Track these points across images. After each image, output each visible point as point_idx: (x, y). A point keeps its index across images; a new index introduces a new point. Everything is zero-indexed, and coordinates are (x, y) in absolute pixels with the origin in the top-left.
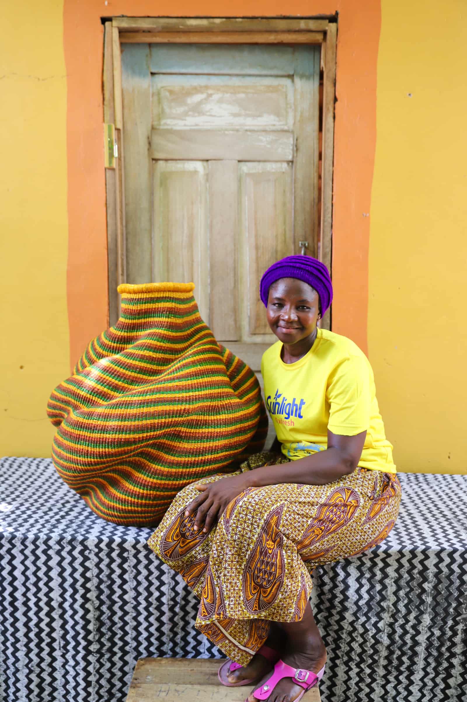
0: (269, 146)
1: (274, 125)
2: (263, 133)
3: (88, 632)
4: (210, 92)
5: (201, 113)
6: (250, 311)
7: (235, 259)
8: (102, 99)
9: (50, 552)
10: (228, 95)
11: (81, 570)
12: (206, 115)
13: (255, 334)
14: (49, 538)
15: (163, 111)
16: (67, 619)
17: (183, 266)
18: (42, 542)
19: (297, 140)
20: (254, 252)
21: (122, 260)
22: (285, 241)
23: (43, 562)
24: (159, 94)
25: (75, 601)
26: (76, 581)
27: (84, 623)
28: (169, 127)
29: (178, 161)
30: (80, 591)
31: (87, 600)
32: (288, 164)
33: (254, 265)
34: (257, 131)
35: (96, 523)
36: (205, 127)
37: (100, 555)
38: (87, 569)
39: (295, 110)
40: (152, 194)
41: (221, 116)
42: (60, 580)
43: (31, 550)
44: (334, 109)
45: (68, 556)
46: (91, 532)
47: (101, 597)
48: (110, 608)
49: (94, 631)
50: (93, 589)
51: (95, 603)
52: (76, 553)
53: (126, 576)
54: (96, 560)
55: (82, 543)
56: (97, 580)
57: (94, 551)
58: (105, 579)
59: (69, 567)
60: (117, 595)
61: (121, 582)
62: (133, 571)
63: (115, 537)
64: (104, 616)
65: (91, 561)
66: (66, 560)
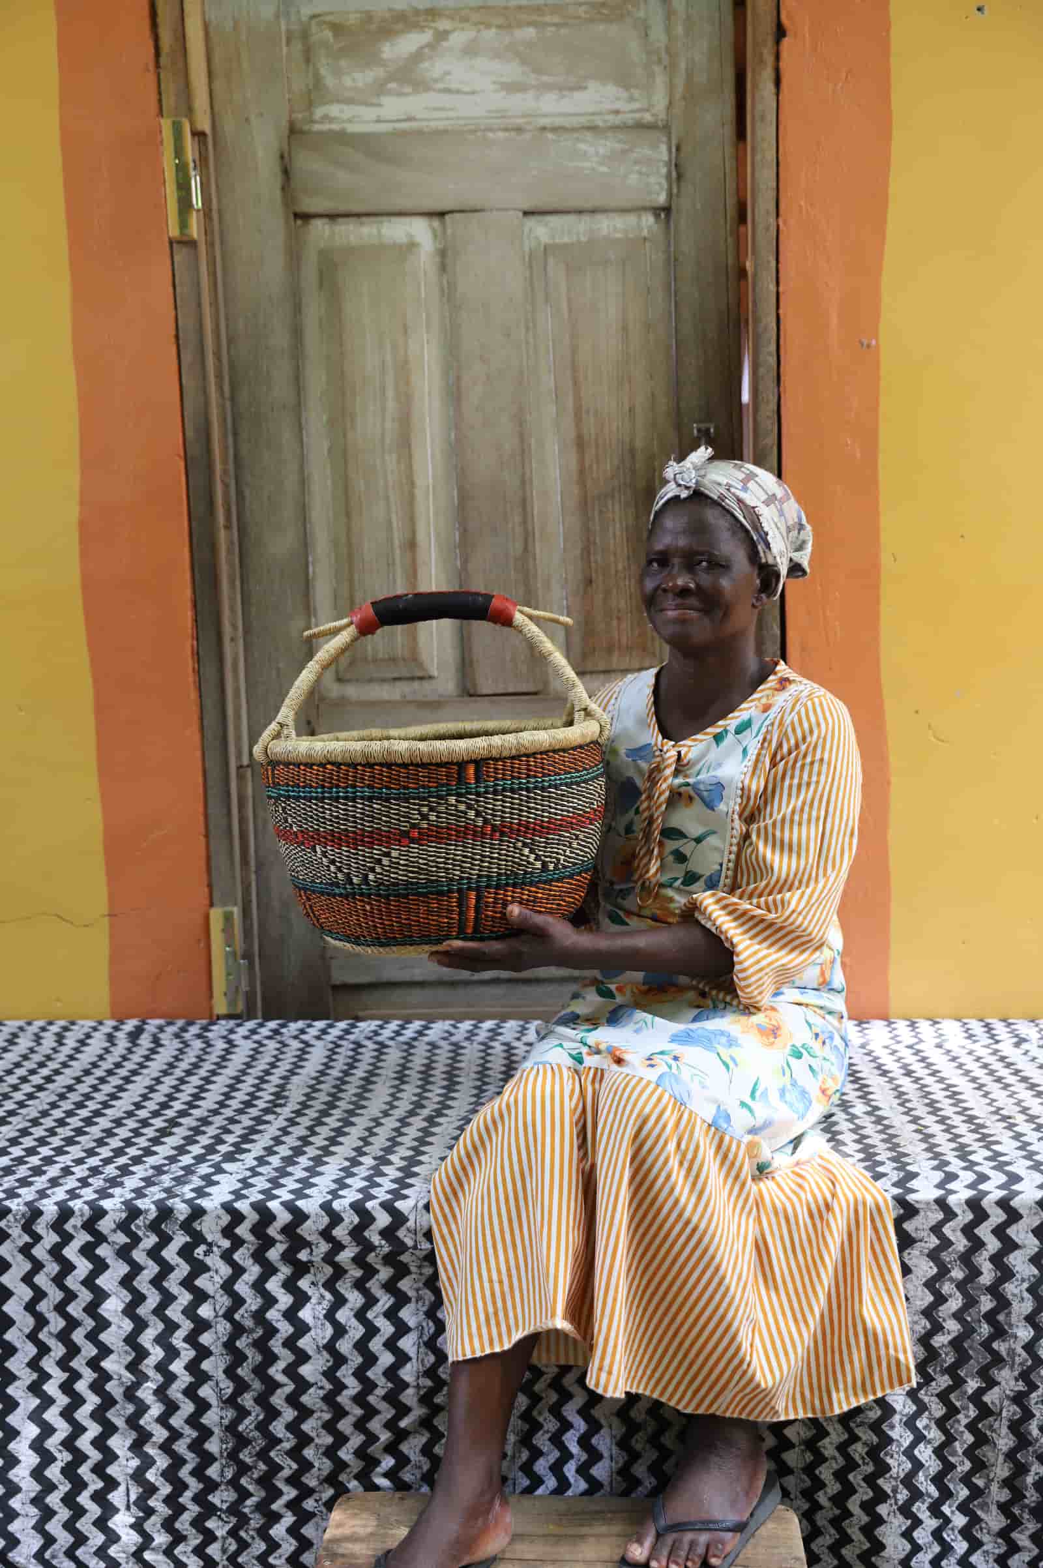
0: (604, 169)
1: (617, 112)
2: (589, 136)
3: (207, 1459)
4: (443, 24)
5: (421, 85)
7: (524, 474)
8: (153, 51)
9: (103, 1251)
10: (490, 34)
11: (185, 1298)
12: (434, 90)
14: (99, 1213)
15: (318, 80)
16: (148, 1428)
17: (387, 498)
18: (79, 1224)
19: (678, 149)
20: (573, 456)
21: (226, 486)
22: (654, 425)
23: (82, 1278)
24: (305, 35)
25: (170, 1378)
26: (171, 1326)
27: (195, 1434)
28: (335, 127)
29: (364, 219)
30: (183, 1353)
31: (201, 1377)
32: (657, 216)
33: (575, 490)
34: (573, 130)
36: (433, 124)
37: (236, 1256)
38: (201, 1296)
39: (671, 69)
40: (297, 309)
41: (473, 93)
42: (128, 1325)
43: (48, 1247)
44: (777, 57)
45: (151, 1263)
46: (210, 1194)
47: (239, 1371)
48: (262, 1400)
49: (222, 1456)
50: (217, 1349)
51: (222, 1385)
52: (170, 1253)
53: (305, 1314)
54: (225, 1270)
55: (187, 1226)
56: (228, 1325)
57: (219, 1247)
58: (248, 1323)
59: (154, 1290)
60: (281, 1365)
61: (291, 1330)
62: (322, 1297)
63: (273, 1205)
64: (247, 1422)
65: (211, 1273)
66: (145, 1272)
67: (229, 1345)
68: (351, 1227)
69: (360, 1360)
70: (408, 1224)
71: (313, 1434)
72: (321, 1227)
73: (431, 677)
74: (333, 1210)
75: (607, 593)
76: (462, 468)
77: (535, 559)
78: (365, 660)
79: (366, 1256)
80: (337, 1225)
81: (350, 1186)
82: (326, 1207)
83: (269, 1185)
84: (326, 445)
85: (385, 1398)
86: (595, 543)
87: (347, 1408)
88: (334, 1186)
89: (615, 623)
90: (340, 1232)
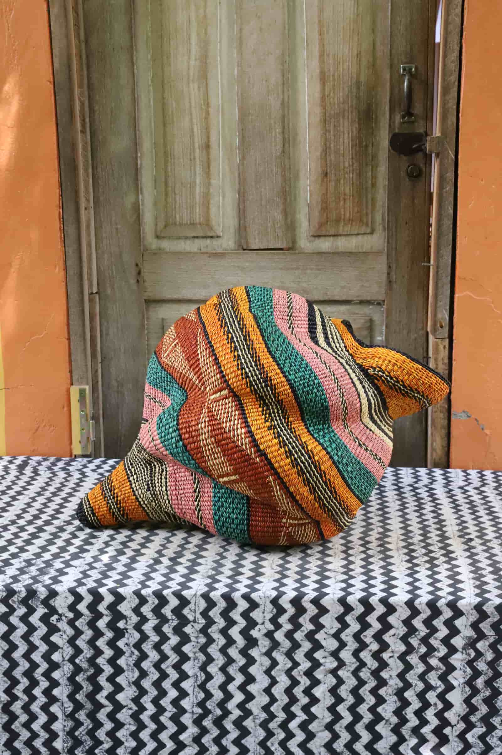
6: (311, 195)
7: (284, 100)
11: (43, 648)
13: (319, 236)
16: (17, 730)
17: (191, 114)
20: (317, 87)
21: (82, 103)
22: (373, 66)
25: (33, 699)
26: (34, 666)
27: (47, 736)
30: (41, 683)
31: (53, 700)
33: (318, 110)
35: (72, 566)
37: (77, 623)
38: (54, 647)
42: (6, 664)
45: (22, 625)
46: (61, 582)
47: (78, 697)
48: (92, 716)
49: (64, 751)
50: (63, 681)
51: (66, 705)
52: (34, 619)
53: (121, 662)
54: (70, 632)
55: (45, 602)
56: (71, 667)
57: (66, 617)
58: (85, 665)
59: (23, 642)
60: (105, 693)
61: (112, 671)
62: (133, 653)
63: (103, 591)
64: (81, 729)
65: (61, 633)
66: (18, 630)
67: (72, 679)
68: (153, 606)
69: (156, 693)
70: (190, 606)
71: (123, 740)
72: (134, 606)
73: (218, 237)
74: (142, 595)
75: (338, 181)
76: (242, 94)
77: (289, 158)
78: (175, 224)
79: (162, 627)
80: (144, 604)
81: (154, 579)
82: (137, 593)
83: (100, 576)
84: (150, 75)
85: (172, 718)
86: (330, 148)
87: (146, 723)
88: (143, 578)
89: (342, 202)
90: (146, 610)
